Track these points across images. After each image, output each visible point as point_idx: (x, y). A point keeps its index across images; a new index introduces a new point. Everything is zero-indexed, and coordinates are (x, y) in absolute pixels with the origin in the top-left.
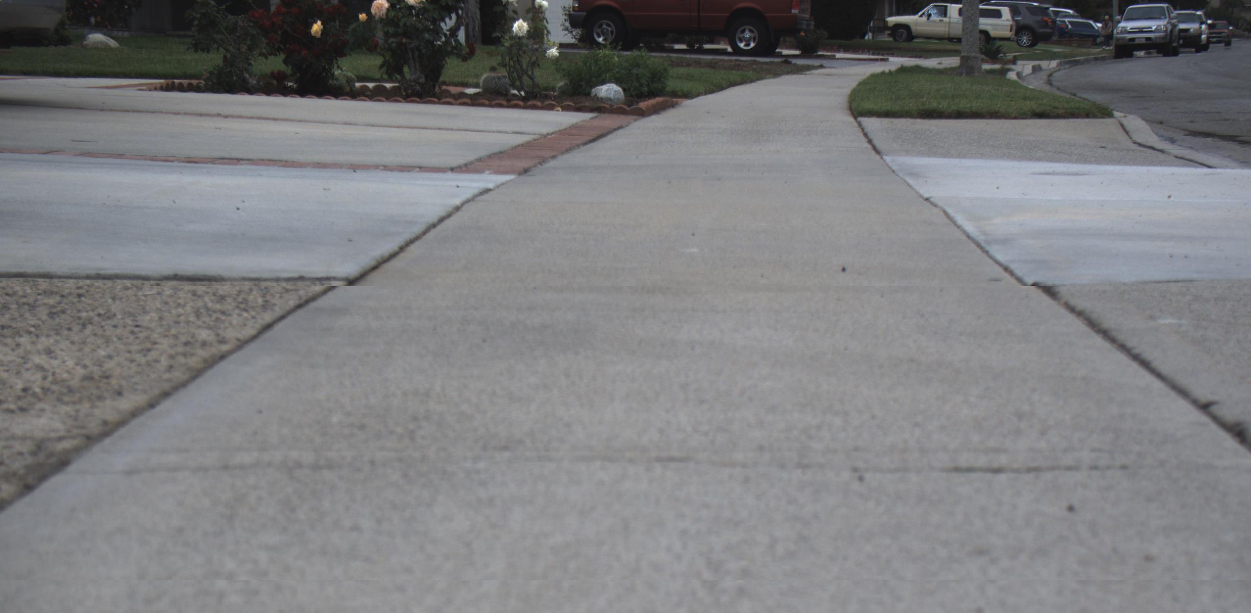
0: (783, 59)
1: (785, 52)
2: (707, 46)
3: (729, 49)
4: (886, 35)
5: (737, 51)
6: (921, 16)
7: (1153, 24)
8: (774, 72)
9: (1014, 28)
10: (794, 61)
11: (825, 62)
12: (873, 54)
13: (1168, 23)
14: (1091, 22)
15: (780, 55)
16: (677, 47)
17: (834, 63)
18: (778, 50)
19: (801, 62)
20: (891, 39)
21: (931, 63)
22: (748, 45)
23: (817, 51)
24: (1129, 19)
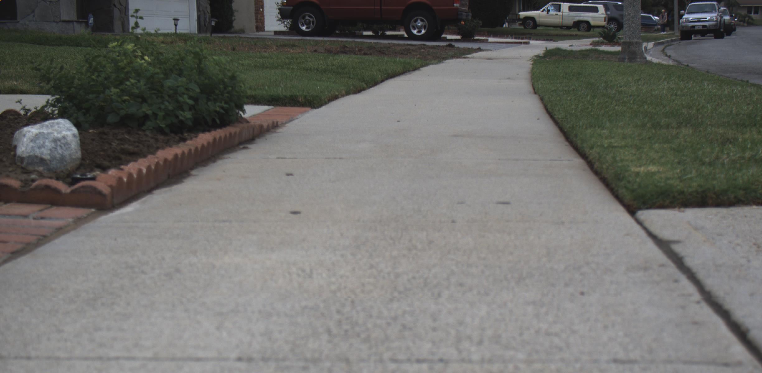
0: (447, 43)
1: (449, 37)
2: (388, 33)
3: (406, 35)
4: (518, 24)
5: (412, 37)
6: (543, 11)
7: (708, 16)
8: (440, 58)
9: (607, 19)
10: (457, 45)
11: (482, 46)
12: (515, 38)
13: (718, 15)
14: (651, 16)
15: (445, 40)
16: (365, 33)
17: (489, 46)
18: (443, 36)
19: (462, 46)
20: (522, 27)
21: (564, 45)
22: (420, 32)
23: (474, 37)
24: (690, 13)
